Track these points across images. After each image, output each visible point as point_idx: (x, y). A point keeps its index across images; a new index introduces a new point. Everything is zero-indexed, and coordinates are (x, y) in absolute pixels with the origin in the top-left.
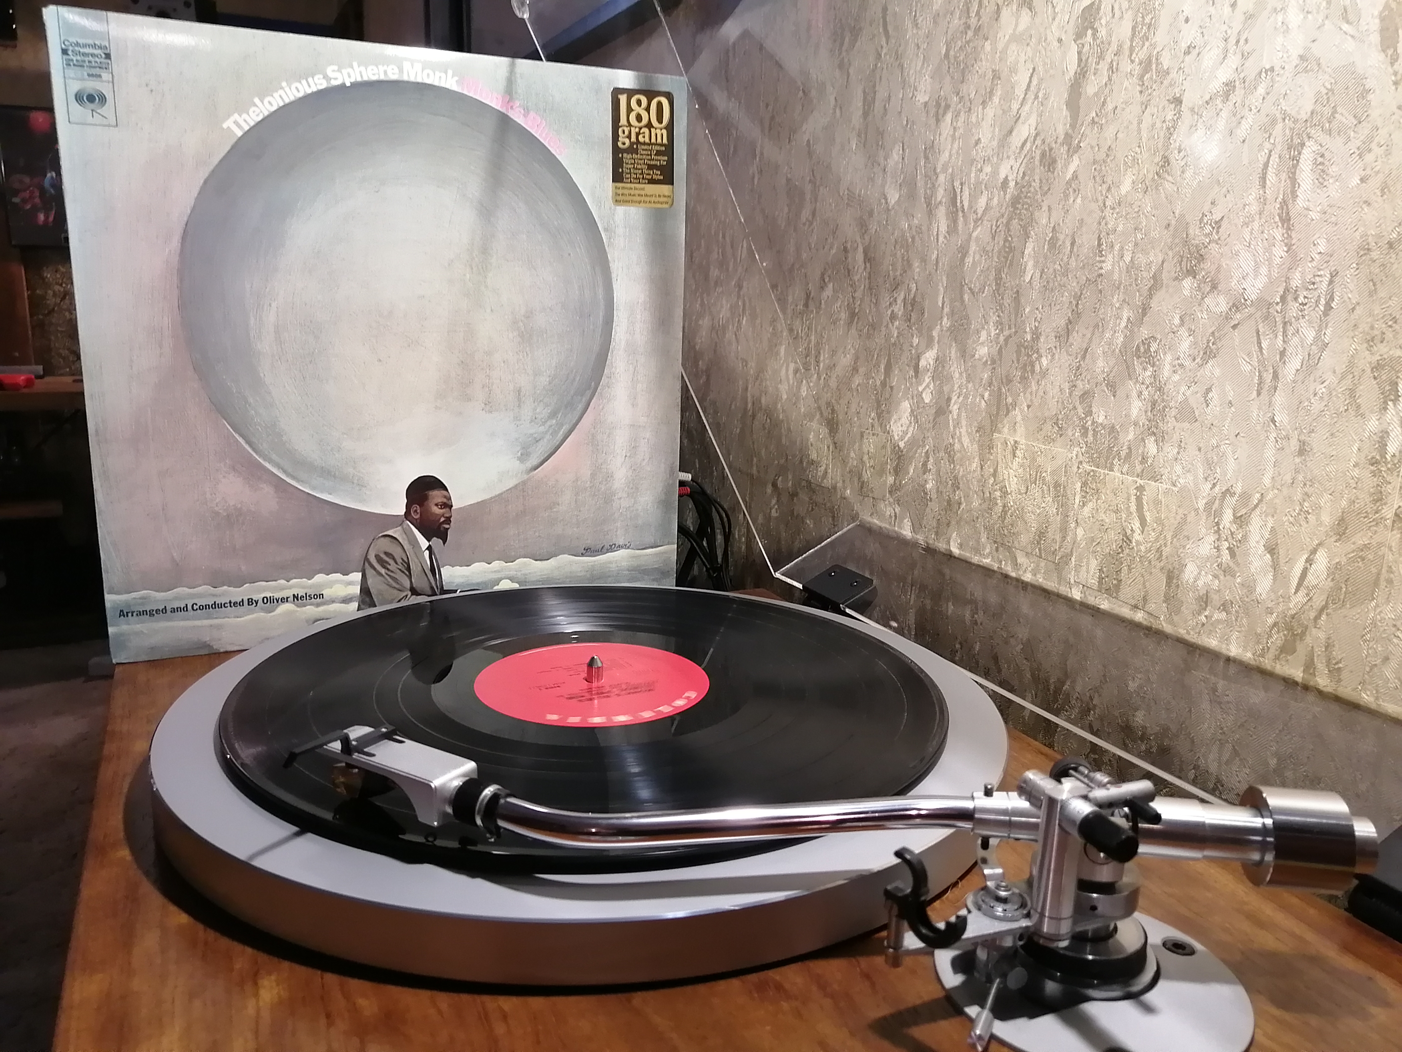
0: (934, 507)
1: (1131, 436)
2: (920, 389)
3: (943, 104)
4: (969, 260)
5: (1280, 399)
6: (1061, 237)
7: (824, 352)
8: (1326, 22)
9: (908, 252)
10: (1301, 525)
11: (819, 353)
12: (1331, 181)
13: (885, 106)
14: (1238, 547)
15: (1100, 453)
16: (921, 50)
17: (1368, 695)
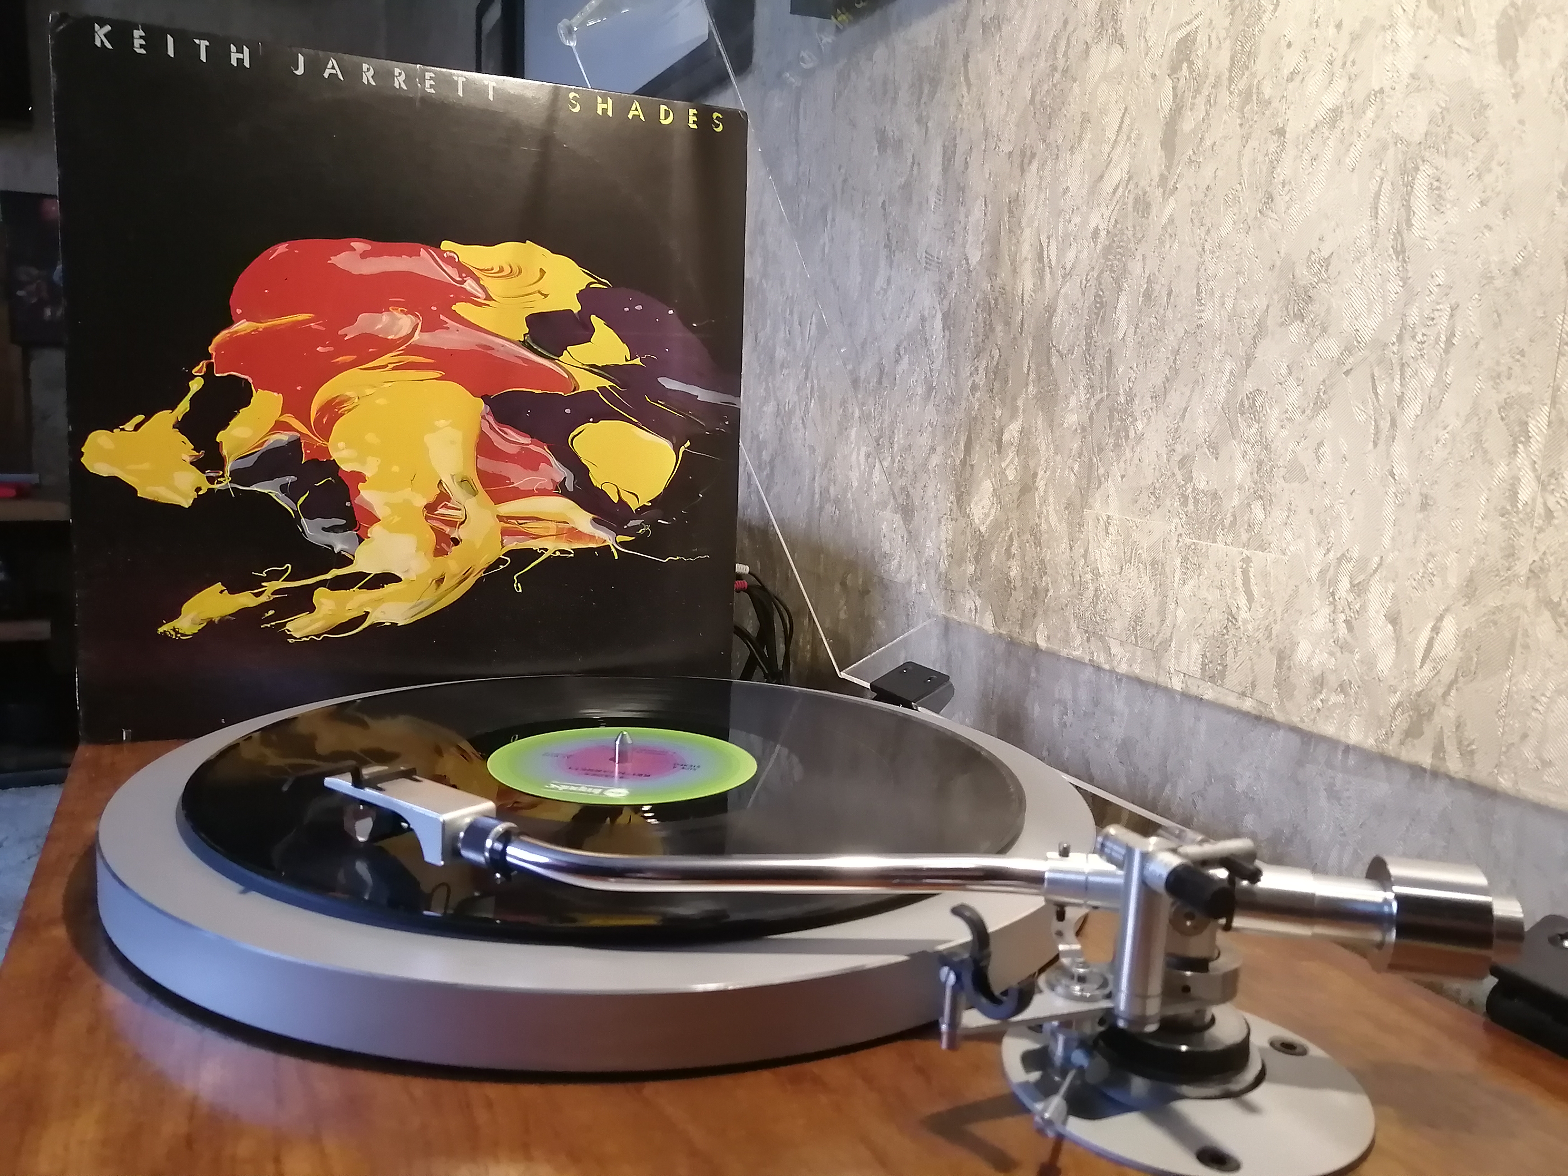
0: (1019, 595)
1: (1235, 502)
2: (1004, 465)
3: (1028, 153)
4: (1056, 320)
5: (1398, 448)
6: (1157, 287)
7: (898, 431)
8: (1439, 36)
9: (990, 315)
10: (1425, 590)
11: (893, 432)
12: (1448, 206)
13: (966, 158)
14: (1356, 619)
15: (1202, 523)
16: (1005, 96)
17: (1504, 779)
